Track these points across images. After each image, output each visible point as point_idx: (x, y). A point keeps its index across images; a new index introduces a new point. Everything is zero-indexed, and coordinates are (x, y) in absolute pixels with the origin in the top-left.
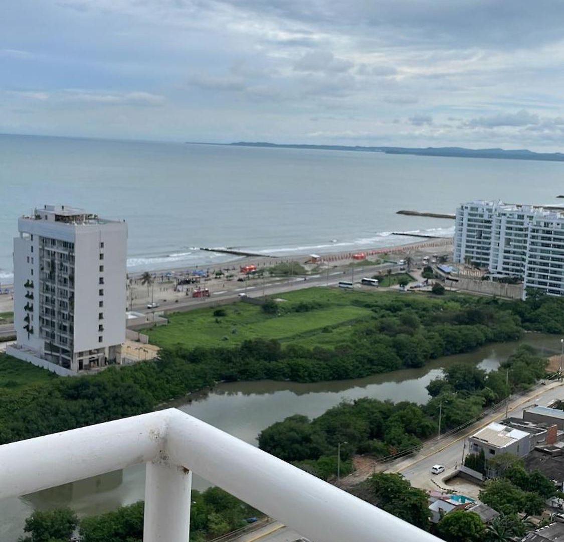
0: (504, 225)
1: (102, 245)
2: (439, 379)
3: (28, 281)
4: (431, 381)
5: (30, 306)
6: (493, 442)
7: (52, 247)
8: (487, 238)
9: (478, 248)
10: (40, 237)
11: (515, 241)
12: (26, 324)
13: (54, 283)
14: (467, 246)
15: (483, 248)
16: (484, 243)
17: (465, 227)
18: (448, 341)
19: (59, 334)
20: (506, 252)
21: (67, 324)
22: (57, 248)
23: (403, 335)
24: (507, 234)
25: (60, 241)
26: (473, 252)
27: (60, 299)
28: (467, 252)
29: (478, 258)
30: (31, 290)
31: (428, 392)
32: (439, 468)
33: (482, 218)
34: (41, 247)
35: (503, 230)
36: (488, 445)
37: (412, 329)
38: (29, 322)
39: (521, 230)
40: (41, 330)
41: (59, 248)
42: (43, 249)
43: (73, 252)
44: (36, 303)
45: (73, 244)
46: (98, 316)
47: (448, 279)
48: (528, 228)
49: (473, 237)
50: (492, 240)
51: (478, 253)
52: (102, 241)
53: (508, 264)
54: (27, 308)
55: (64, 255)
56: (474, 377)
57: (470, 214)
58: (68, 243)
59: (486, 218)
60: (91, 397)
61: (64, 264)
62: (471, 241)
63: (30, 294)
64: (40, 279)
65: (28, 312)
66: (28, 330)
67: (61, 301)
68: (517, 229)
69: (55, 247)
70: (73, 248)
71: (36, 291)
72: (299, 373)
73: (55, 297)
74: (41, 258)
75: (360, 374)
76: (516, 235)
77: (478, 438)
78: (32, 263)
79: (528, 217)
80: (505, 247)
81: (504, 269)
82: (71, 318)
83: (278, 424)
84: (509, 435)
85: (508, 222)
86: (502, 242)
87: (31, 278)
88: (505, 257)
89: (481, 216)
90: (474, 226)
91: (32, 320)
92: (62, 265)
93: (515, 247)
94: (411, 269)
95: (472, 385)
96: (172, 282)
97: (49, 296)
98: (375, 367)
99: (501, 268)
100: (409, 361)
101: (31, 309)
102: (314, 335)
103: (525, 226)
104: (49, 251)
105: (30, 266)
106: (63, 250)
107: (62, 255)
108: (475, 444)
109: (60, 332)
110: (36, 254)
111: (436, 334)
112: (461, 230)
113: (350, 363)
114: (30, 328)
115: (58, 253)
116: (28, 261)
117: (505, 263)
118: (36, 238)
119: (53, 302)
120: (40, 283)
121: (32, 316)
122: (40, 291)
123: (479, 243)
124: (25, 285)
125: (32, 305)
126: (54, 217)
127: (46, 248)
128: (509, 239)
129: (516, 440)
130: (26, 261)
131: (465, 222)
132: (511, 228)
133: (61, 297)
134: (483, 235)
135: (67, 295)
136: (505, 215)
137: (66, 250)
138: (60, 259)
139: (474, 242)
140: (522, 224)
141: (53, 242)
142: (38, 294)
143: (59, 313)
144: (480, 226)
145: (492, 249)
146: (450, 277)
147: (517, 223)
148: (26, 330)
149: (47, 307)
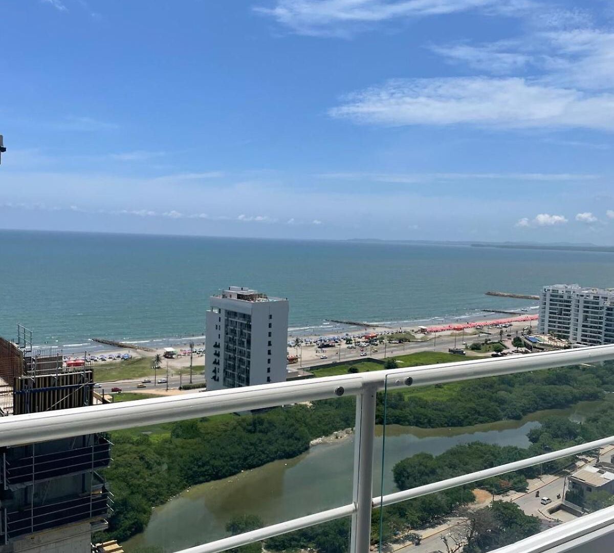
0: (581, 304)
1: (271, 317)
2: (537, 428)
3: (216, 343)
4: (531, 429)
5: (217, 361)
6: (589, 481)
7: (234, 318)
8: (567, 315)
9: (559, 323)
10: (226, 311)
11: (592, 317)
12: (213, 374)
13: (236, 345)
14: (550, 321)
15: (564, 323)
16: (564, 319)
17: (548, 306)
18: (541, 398)
19: (238, 383)
20: (584, 326)
21: (244, 376)
22: (239, 319)
23: (503, 392)
24: (585, 312)
25: (240, 314)
26: (555, 326)
27: (239, 356)
28: (549, 326)
29: (559, 331)
30: (218, 350)
31: (528, 439)
32: (547, 500)
33: (562, 299)
34: (226, 318)
35: (581, 309)
36: (586, 484)
37: (510, 388)
38: (215, 373)
39: (596, 308)
40: (224, 380)
41: (240, 318)
42: (227, 320)
43: (250, 321)
44: (221, 359)
45: (250, 316)
46: (267, 370)
47: (535, 347)
48: (603, 307)
49: (555, 314)
50: (572, 317)
51: (559, 327)
52: (271, 314)
53: (586, 336)
54: (215, 363)
55: (243, 323)
56: (568, 428)
57: (552, 296)
58: (246, 315)
59: (565, 298)
60: (264, 432)
61: (244, 331)
62: (553, 318)
63: (217, 353)
64: (225, 342)
65: (215, 366)
66: (215, 380)
67: (240, 359)
68: (593, 308)
69: (237, 318)
70: (250, 318)
71: (222, 350)
72: (421, 420)
73: (236, 355)
74: (226, 326)
75: (470, 422)
76: (592, 312)
77: (577, 478)
78: (220, 329)
79: (602, 298)
80: (583, 322)
81: (583, 340)
82: (248, 372)
83: (408, 459)
84: (602, 476)
85: (585, 302)
86: (581, 318)
87: (218, 341)
88: (583, 331)
89: (562, 297)
90: (556, 305)
91: (218, 372)
92: (241, 332)
93: (592, 322)
94: (503, 339)
95: (566, 434)
96: (313, 346)
97: (232, 355)
98: (481, 417)
99: (581, 340)
100: (510, 413)
101: (218, 363)
102: (429, 390)
103: (601, 305)
104: (232, 321)
105: (218, 332)
106: (243, 320)
107: (242, 324)
108: (573, 482)
109: (239, 382)
110: (222, 324)
111: (531, 392)
112: (544, 308)
113: (461, 414)
114: (217, 378)
115: (239, 322)
116: (217, 329)
117: (583, 335)
118: (223, 312)
119: (234, 358)
120: (225, 345)
121: (218, 369)
122: (225, 351)
123: (559, 318)
124: (214, 346)
125: (219, 360)
126: (236, 295)
127: (229, 319)
128: (587, 315)
129: (609, 481)
130: (215, 328)
131: (548, 302)
132: (588, 307)
133: (240, 355)
134: (563, 312)
135: (245, 354)
136: (582, 296)
137: (245, 320)
138: (240, 327)
139: (556, 318)
140: (598, 303)
141: (235, 314)
142: (223, 353)
143: (239, 367)
144: (560, 305)
145: (572, 323)
146: (537, 346)
147: (593, 303)
148: (213, 380)
149: (230, 362)
